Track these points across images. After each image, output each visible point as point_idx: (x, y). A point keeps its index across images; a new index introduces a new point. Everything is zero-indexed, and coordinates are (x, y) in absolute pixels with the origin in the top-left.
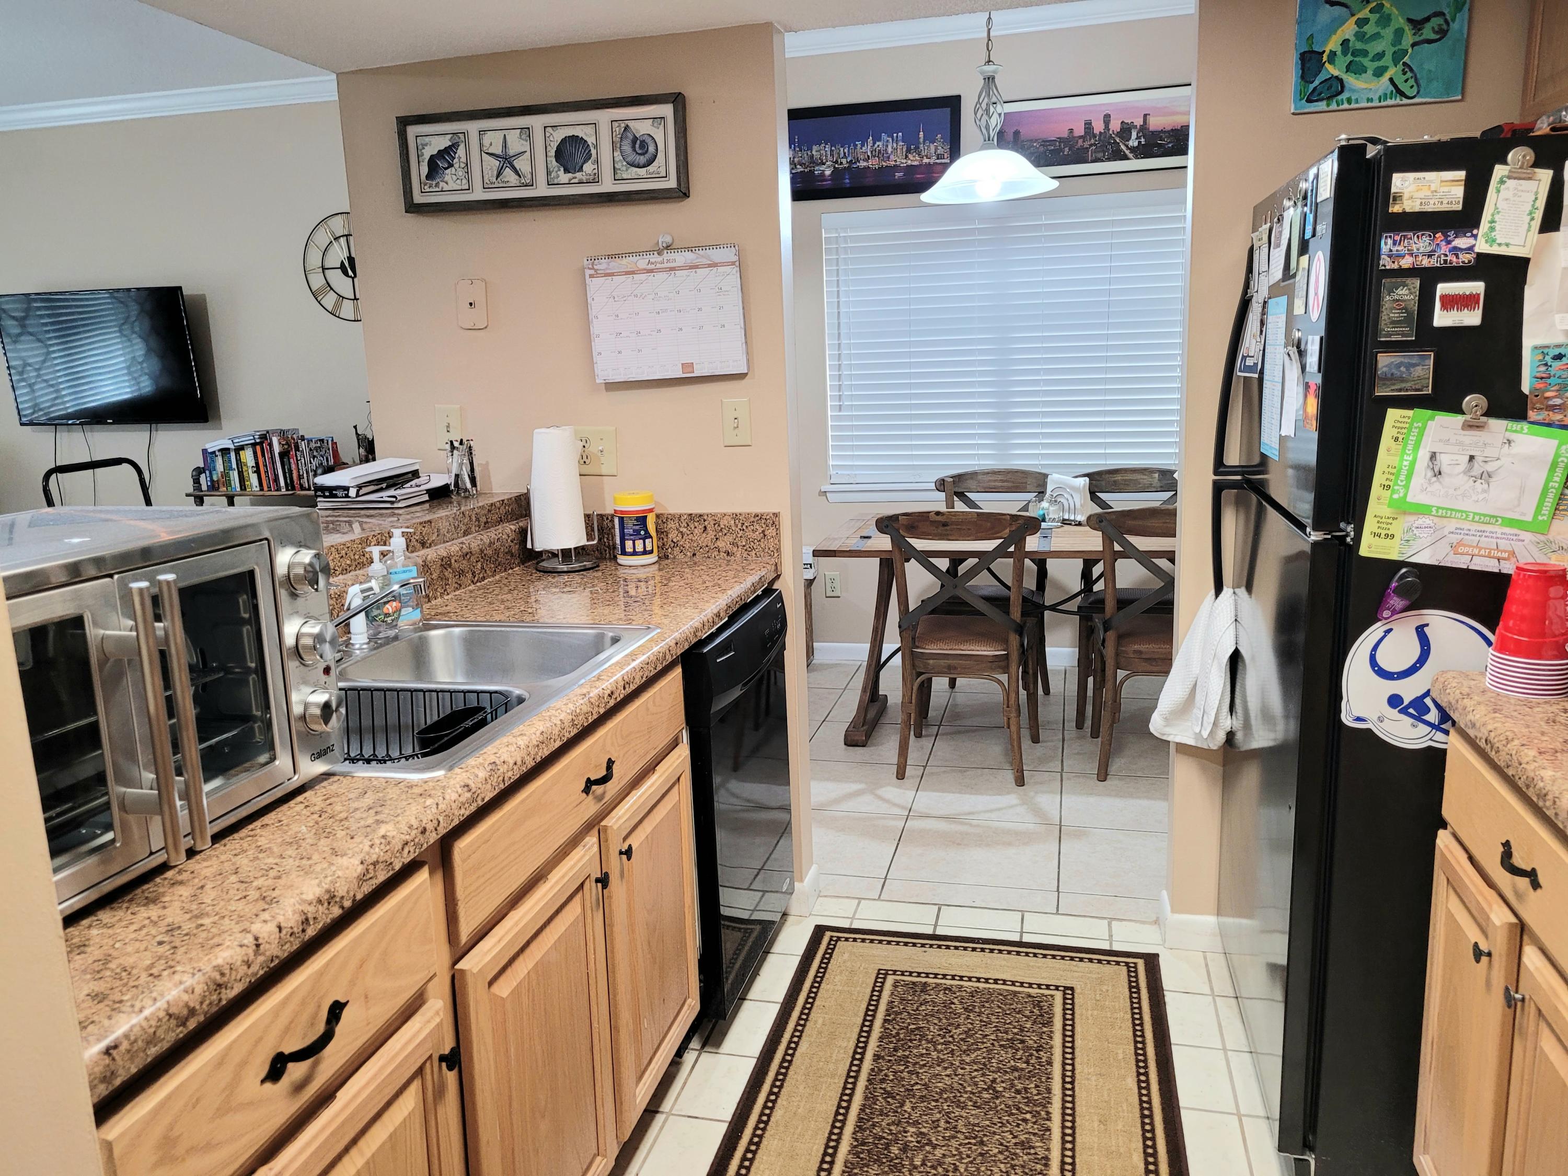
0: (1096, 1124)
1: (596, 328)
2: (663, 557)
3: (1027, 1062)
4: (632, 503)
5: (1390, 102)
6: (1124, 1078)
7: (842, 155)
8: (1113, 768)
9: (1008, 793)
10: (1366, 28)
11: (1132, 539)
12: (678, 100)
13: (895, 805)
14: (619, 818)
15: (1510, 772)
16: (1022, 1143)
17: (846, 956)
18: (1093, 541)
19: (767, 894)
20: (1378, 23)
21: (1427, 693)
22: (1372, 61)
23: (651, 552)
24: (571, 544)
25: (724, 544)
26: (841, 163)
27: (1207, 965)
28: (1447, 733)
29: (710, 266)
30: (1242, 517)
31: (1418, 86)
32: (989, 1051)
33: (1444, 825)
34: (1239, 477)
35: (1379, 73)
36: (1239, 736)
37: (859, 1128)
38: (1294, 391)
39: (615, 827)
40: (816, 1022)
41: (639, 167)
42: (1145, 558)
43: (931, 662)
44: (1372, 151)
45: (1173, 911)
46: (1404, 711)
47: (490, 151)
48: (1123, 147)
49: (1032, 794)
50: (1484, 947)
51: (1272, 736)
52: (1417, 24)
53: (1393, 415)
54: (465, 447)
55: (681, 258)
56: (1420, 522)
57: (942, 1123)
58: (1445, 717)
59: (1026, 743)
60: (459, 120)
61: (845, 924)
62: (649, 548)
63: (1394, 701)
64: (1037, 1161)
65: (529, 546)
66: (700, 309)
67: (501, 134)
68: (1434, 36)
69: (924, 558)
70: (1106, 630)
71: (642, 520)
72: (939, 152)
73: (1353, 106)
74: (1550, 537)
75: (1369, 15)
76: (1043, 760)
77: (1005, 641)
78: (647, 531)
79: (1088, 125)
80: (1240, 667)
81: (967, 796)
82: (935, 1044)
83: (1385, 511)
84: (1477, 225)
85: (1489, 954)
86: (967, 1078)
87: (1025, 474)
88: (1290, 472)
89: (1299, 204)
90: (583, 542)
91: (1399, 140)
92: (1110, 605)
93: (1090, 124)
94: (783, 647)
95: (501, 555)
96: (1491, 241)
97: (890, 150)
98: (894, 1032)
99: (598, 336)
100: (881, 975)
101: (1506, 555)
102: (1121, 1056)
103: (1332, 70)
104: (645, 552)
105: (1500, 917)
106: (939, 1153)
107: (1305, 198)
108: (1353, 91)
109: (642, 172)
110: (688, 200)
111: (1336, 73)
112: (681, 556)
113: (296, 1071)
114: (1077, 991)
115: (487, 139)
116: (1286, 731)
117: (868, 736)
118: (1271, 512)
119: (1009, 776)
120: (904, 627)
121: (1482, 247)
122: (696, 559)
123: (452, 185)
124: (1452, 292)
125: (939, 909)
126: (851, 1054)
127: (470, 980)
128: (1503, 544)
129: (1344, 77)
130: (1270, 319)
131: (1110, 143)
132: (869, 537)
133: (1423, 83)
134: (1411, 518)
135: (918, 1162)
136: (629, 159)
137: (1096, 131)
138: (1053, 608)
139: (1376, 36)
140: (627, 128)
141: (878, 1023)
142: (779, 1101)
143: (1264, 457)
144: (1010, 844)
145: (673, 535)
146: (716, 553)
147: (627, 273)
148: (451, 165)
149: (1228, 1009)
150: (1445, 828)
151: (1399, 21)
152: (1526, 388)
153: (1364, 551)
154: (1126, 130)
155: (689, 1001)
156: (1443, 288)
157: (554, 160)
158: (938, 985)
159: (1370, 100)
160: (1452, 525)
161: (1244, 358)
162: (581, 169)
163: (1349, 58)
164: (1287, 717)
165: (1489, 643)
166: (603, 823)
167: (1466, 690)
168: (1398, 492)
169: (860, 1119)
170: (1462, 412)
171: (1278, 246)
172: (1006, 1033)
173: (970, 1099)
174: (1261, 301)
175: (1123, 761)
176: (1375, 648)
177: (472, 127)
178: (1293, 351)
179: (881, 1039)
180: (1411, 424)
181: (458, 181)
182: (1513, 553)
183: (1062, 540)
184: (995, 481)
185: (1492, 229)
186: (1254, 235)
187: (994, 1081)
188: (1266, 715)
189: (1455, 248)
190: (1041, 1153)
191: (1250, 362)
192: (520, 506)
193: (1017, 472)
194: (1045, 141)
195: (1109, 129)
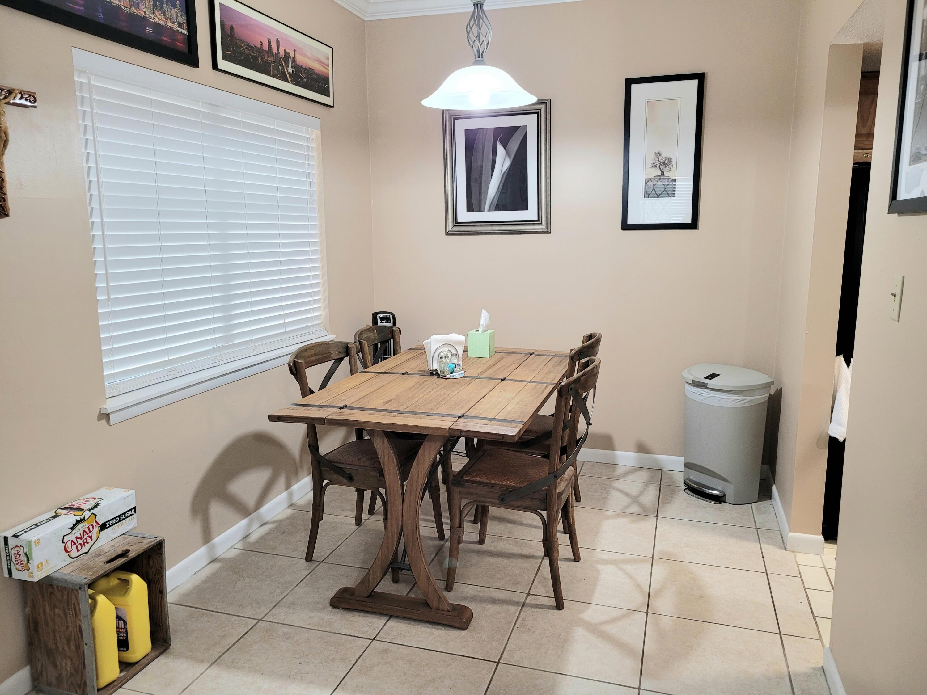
48: (286, 71)
72: (179, 19)
79: (270, 43)
131: (280, 65)
137: (273, 51)
154: (287, 58)
194: (247, 45)
195: (279, 53)
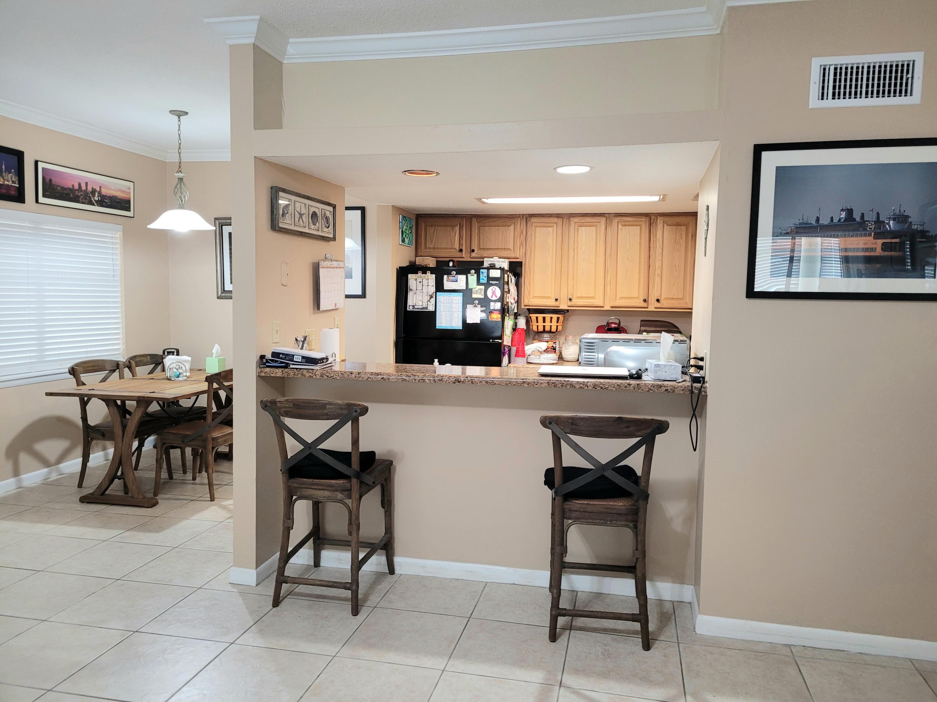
10: (406, 227)
22: (407, 235)
38: (478, 313)
48: (92, 199)
52: (410, 229)
68: (411, 232)
72: (13, 179)
89: (475, 275)
93: (80, 185)
107: (478, 274)
129: (405, 237)
131: (88, 196)
133: (410, 242)
137: (83, 189)
154: (93, 192)
159: (407, 244)
161: (412, 306)
163: (405, 233)
171: (455, 282)
174: (429, 292)
178: (476, 305)
194: (63, 188)
195: (87, 189)
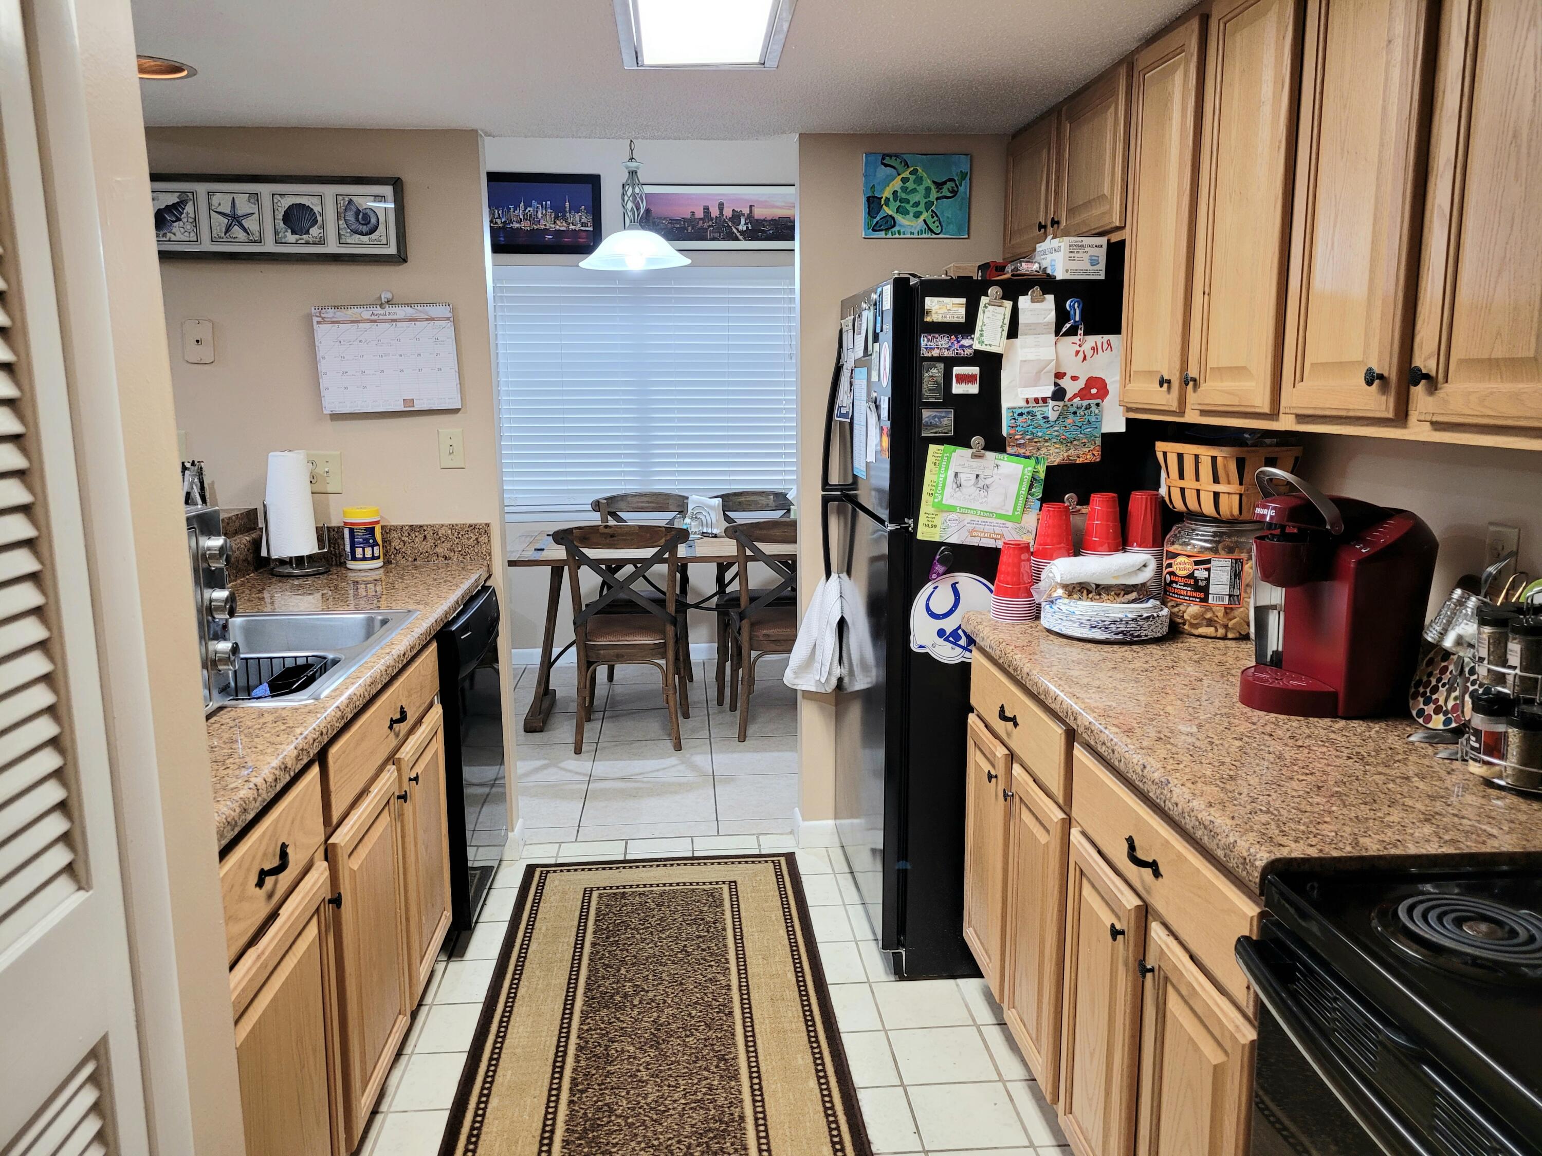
0: (761, 961)
1: (323, 366)
2: (387, 562)
3: (708, 932)
4: (361, 515)
5: (924, 236)
6: (777, 931)
7: (496, 216)
8: (750, 732)
9: (670, 757)
10: (907, 184)
11: (760, 545)
12: (397, 184)
13: (577, 773)
14: (407, 753)
15: (1001, 661)
16: (710, 979)
17: (557, 883)
18: (729, 548)
19: (480, 848)
20: (915, 182)
21: (959, 627)
22: (912, 206)
23: (378, 558)
24: (305, 552)
25: (442, 550)
26: (496, 223)
27: (829, 856)
28: (971, 651)
29: (427, 320)
30: (842, 524)
31: (942, 227)
32: (679, 929)
33: (972, 710)
34: (839, 493)
35: (917, 215)
36: (846, 680)
37: (588, 988)
38: (874, 431)
39: (406, 759)
40: (540, 929)
41: (362, 234)
42: (769, 560)
43: (602, 652)
44: (913, 281)
45: (804, 820)
46: (947, 640)
47: (218, 210)
48: (734, 230)
49: (688, 756)
50: (993, 773)
51: (869, 680)
52: (939, 185)
53: (933, 448)
54: (196, 468)
55: (401, 312)
56: (951, 516)
57: (650, 977)
58: (971, 641)
59: (680, 719)
60: (187, 181)
61: (552, 861)
62: (376, 554)
63: (941, 633)
64: (722, 988)
65: (264, 553)
66: (419, 355)
67: (230, 197)
68: (949, 195)
69: (594, 564)
70: (741, 619)
71: (371, 531)
72: (583, 221)
73: (902, 236)
74: (1022, 525)
75: (910, 176)
76: (693, 731)
77: (663, 633)
78: (375, 540)
79: (706, 210)
80: (845, 629)
81: (636, 762)
82: (637, 930)
83: (931, 510)
84: (974, 333)
85: (996, 777)
86: (665, 947)
87: (667, 496)
88: (873, 493)
89: (872, 308)
90: (316, 550)
91: (928, 277)
92: (744, 602)
93: (708, 209)
94: (497, 635)
95: (240, 562)
96: (981, 342)
97: (540, 215)
98: (604, 927)
99: (325, 374)
100: (588, 893)
101: (998, 537)
102: (774, 918)
103: (888, 211)
104: (373, 558)
105: (1001, 752)
106: (650, 995)
107: (875, 305)
108: (900, 225)
109: (365, 239)
110: (406, 264)
111: (890, 213)
112: (403, 561)
113: (269, 881)
114: (739, 882)
115: (215, 200)
116: (877, 677)
117: (545, 722)
118: (862, 515)
119: (669, 745)
120: (578, 623)
121: (977, 346)
122: (418, 563)
123: (179, 237)
124: (962, 373)
125: (626, 843)
126: (573, 945)
127: (339, 851)
128: (997, 530)
129: (895, 215)
130: (856, 382)
131: (724, 226)
132: (542, 550)
133: (944, 226)
134: (946, 514)
135: (636, 1002)
136: (353, 227)
137: (713, 215)
138: (697, 606)
139: (914, 191)
140: (350, 201)
141: (591, 923)
142: (521, 983)
143: (855, 477)
144: (676, 793)
145: (396, 544)
146: (435, 558)
147: (353, 322)
148: (179, 219)
149: (846, 882)
150: (973, 712)
151: (928, 182)
152: (1005, 433)
153: (920, 536)
154: (736, 216)
155: (445, 913)
156: (957, 370)
157: (282, 223)
158: (633, 892)
159: (912, 233)
160: (968, 518)
161: (840, 407)
162: (307, 232)
163: (898, 203)
164: (877, 665)
165: (991, 591)
166: (397, 756)
167: (979, 620)
168: (937, 497)
169: (587, 984)
170: (970, 447)
171: (860, 334)
172: (690, 915)
173: (669, 960)
174: (850, 369)
175: (756, 726)
176: (928, 599)
177: (201, 188)
178: (873, 406)
179: (595, 932)
180: (943, 454)
181: (186, 234)
182: (1002, 535)
183: (704, 548)
184: (642, 502)
185: (982, 335)
186: (842, 321)
187: (685, 946)
188: (864, 667)
189: (962, 346)
190: (724, 983)
191: (843, 411)
192: (249, 520)
193: (660, 494)
195: (723, 215)
